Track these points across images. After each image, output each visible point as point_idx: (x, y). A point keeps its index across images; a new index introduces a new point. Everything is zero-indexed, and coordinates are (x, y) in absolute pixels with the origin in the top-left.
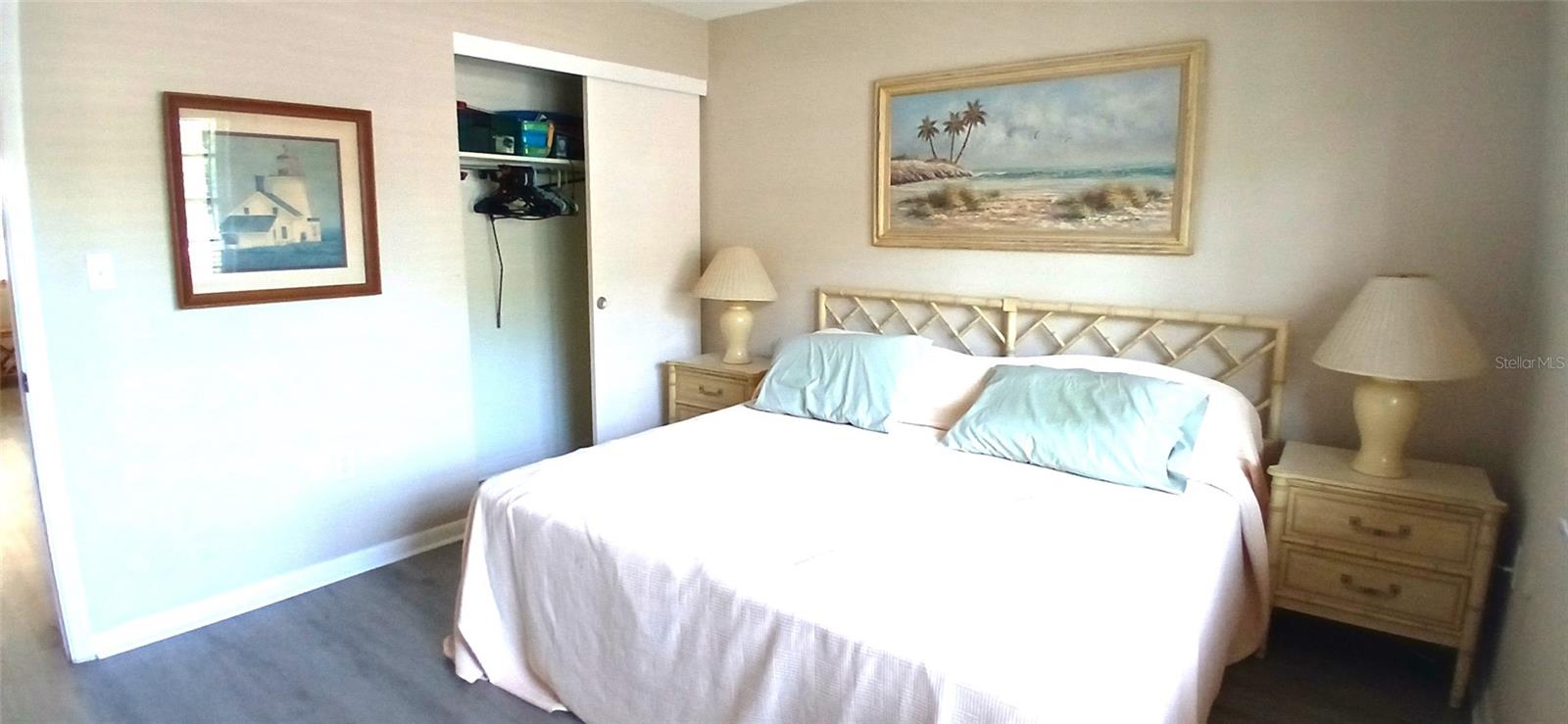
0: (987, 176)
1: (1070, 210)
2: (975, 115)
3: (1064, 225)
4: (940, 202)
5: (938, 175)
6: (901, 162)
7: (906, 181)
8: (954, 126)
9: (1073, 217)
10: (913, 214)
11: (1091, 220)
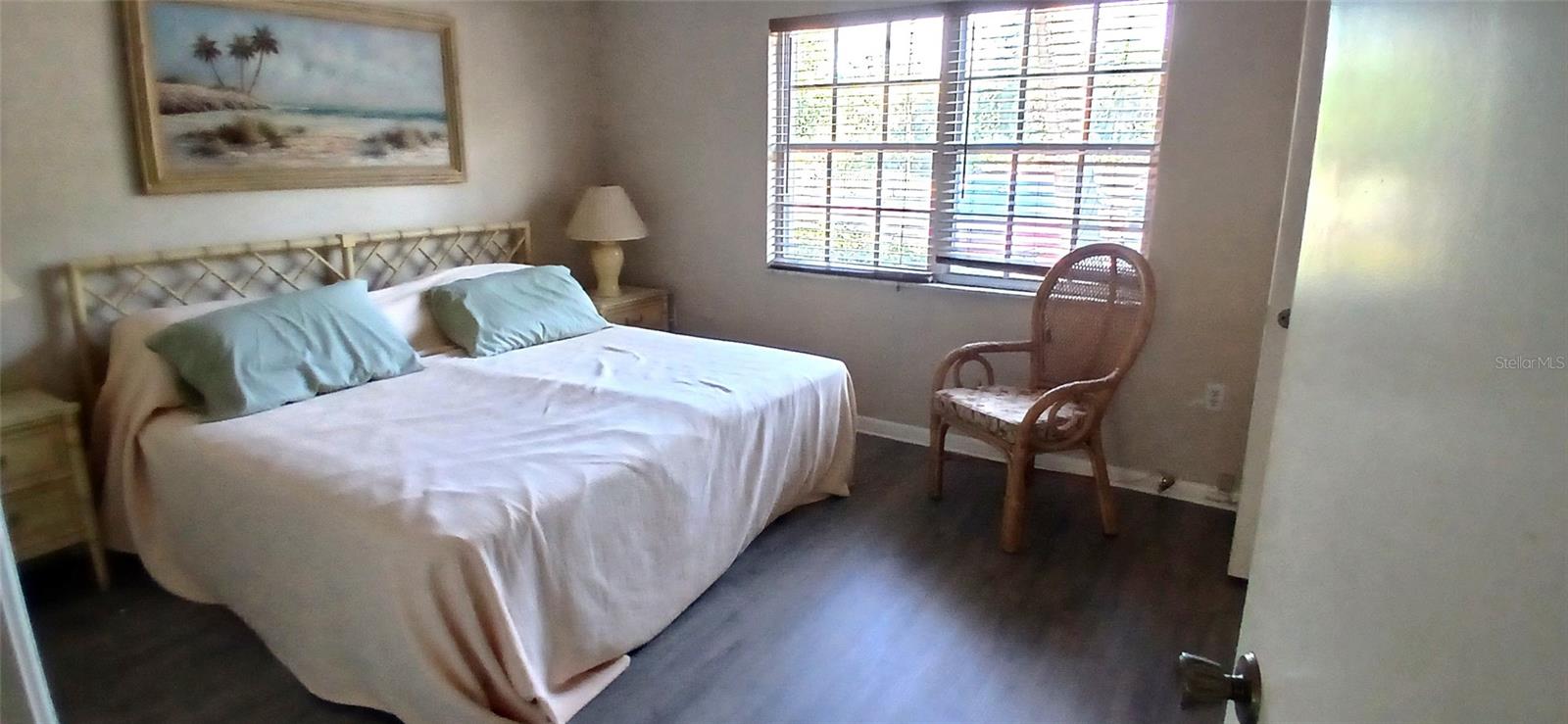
0: (288, 111)
1: (374, 146)
2: (265, 43)
3: (371, 162)
4: (236, 136)
5: (229, 106)
6: (173, 85)
7: (181, 110)
8: (242, 50)
9: (377, 153)
10: (200, 151)
11: (395, 158)
